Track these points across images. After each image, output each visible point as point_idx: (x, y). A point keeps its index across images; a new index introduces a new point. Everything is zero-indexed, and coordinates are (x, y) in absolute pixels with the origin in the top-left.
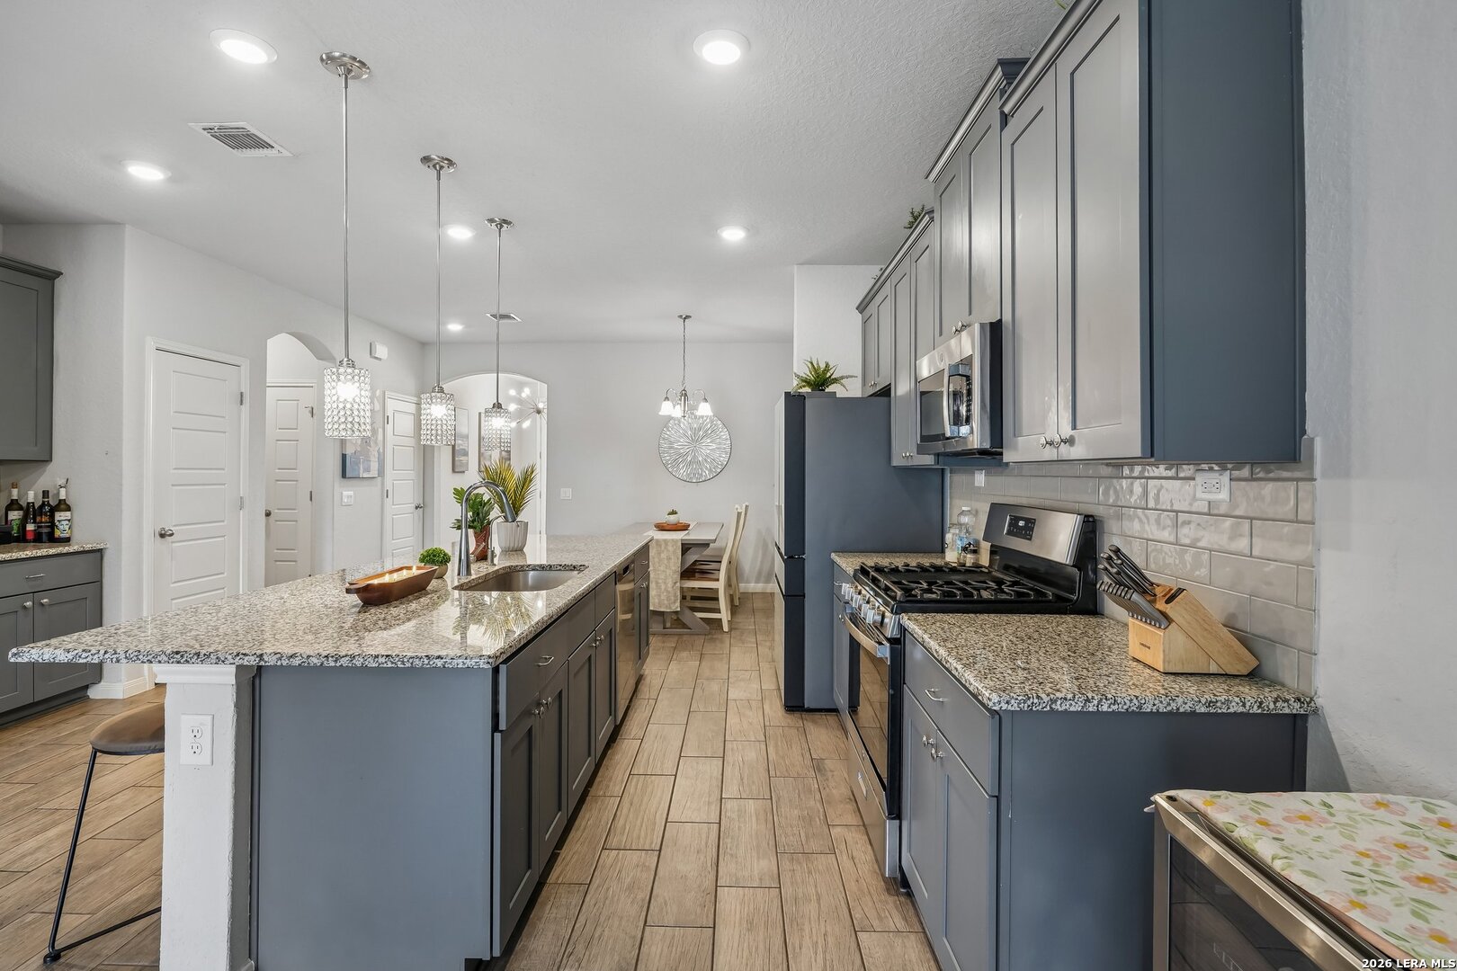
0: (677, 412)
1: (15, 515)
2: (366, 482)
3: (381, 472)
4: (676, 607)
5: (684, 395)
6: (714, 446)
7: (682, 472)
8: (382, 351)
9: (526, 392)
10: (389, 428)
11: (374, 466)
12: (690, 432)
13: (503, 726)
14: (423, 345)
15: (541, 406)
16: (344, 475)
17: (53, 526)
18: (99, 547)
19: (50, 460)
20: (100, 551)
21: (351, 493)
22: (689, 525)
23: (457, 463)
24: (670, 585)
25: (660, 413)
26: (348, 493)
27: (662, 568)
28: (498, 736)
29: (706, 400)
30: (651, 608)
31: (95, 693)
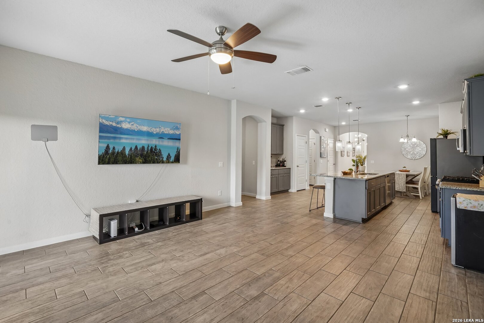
0: (406, 141)
1: (279, 162)
2: (325, 158)
3: (327, 157)
4: (405, 190)
5: (408, 136)
6: (421, 149)
7: (409, 157)
8: (327, 130)
9: (360, 135)
10: (328, 146)
11: (326, 155)
12: (411, 145)
13: (367, 188)
14: (335, 127)
15: (364, 139)
16: (321, 157)
17: (284, 164)
18: (290, 167)
19: (283, 154)
20: (290, 168)
21: (322, 160)
22: (410, 171)
23: (342, 154)
24: (402, 185)
25: (400, 141)
26: (321, 161)
27: (400, 180)
28: (366, 190)
29: (414, 137)
30: (396, 190)
31: (289, 191)
